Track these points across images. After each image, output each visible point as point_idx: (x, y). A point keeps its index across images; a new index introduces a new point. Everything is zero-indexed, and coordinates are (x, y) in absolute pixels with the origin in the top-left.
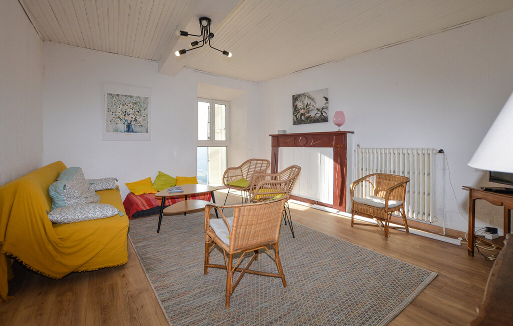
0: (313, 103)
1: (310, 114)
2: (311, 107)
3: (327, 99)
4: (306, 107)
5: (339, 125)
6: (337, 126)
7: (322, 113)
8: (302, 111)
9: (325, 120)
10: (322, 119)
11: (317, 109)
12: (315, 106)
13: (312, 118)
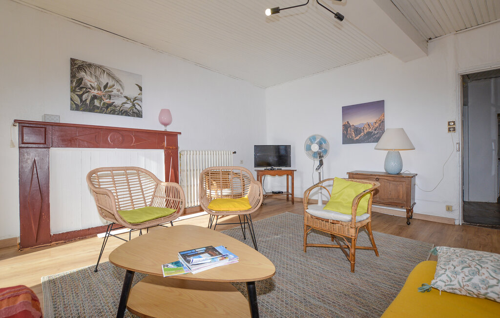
0: (117, 86)
1: (112, 101)
2: (115, 92)
3: (141, 89)
4: (105, 89)
5: (166, 125)
6: (163, 126)
7: (134, 105)
8: (95, 92)
9: (139, 115)
10: (133, 112)
11: (126, 97)
12: (122, 91)
13: (115, 106)
